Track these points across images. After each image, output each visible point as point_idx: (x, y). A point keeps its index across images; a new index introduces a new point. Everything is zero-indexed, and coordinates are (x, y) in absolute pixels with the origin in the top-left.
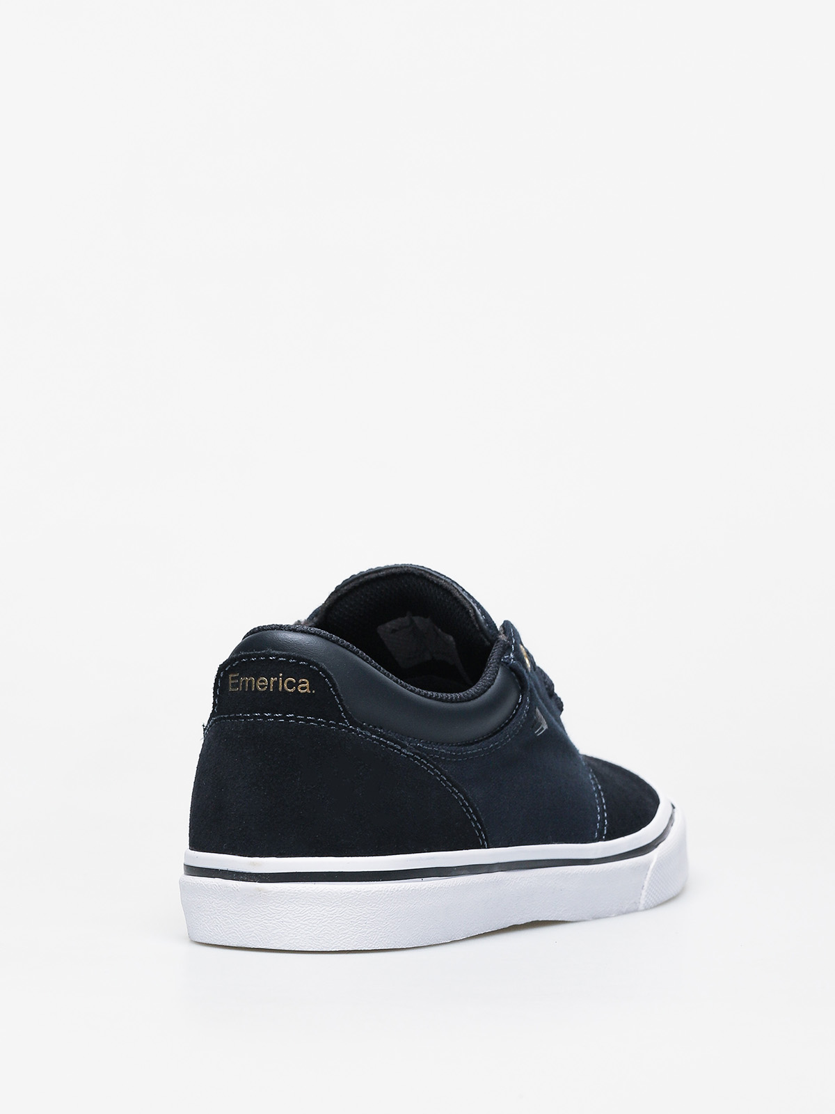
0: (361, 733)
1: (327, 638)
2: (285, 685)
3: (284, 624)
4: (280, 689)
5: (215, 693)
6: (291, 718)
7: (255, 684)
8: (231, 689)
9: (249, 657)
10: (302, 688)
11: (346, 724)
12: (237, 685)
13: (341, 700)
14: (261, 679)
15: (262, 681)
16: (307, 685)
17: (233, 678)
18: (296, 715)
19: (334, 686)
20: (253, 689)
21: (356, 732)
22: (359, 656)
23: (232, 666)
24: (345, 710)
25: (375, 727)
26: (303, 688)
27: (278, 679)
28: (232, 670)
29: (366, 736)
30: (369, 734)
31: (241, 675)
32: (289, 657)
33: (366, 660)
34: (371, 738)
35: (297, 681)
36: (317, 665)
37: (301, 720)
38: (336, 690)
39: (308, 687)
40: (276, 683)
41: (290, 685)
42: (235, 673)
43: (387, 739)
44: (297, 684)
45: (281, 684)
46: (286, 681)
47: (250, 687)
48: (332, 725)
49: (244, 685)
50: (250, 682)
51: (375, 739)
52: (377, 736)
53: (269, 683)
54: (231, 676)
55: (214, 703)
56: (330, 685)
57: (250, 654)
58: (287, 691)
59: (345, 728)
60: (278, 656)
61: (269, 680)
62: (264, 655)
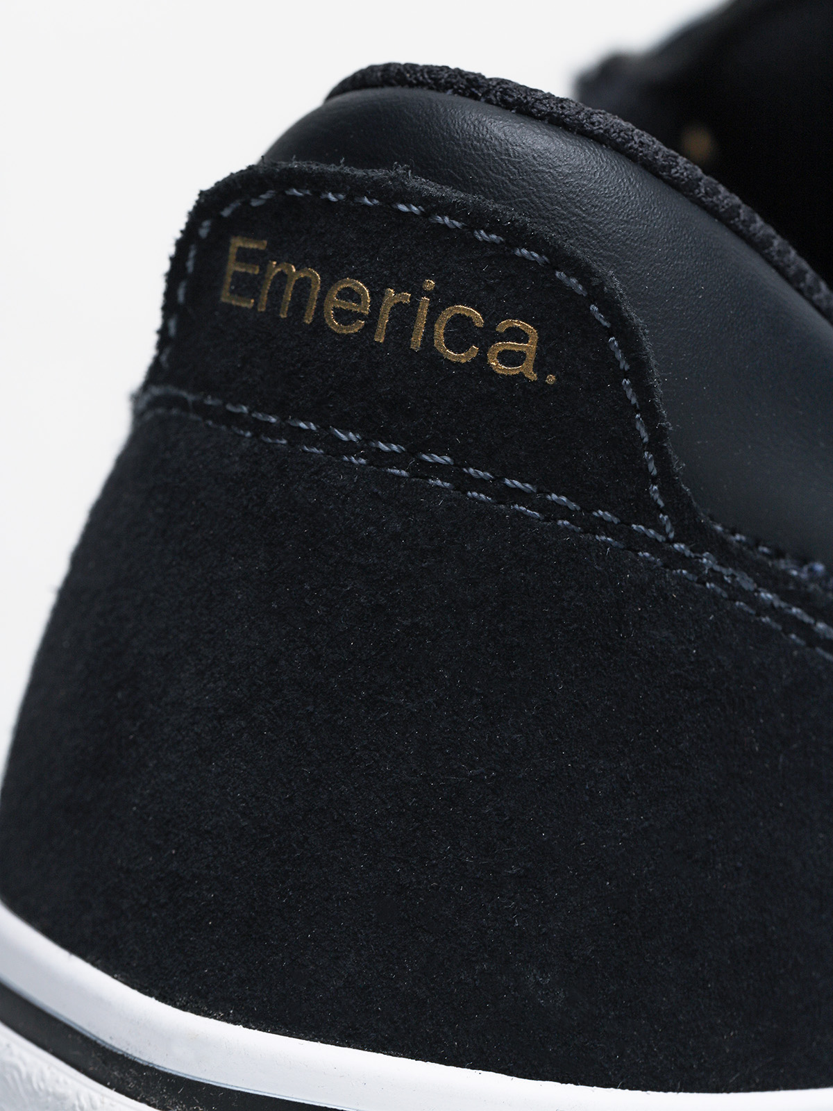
0: (717, 578)
1: (650, 167)
2: (440, 331)
3: (490, 70)
4: (416, 341)
5: (170, 295)
6: (438, 470)
7: (321, 300)
8: (226, 297)
9: (319, 183)
10: (506, 358)
11: (660, 529)
12: (247, 286)
13: (658, 436)
14: (348, 283)
15: (349, 294)
16: (530, 347)
17: (244, 256)
18: (459, 464)
19: (639, 371)
20: (308, 320)
21: (694, 567)
22: (769, 260)
23: (247, 203)
24: (667, 478)
25: (779, 554)
26: (509, 358)
27: (415, 304)
28: (246, 223)
29: (737, 592)
30: (748, 584)
31: (277, 250)
32: (477, 218)
33: (794, 280)
34: (752, 600)
35: (492, 318)
36: (583, 272)
37: (480, 484)
38: (644, 391)
39: (531, 357)
40: (404, 316)
41: (461, 333)
42: (256, 238)
43: (817, 614)
44: (488, 336)
45: (421, 324)
46: (447, 315)
47: (298, 306)
48: (604, 526)
49: (276, 293)
50: (304, 285)
51: (770, 609)
52: (785, 596)
53: (376, 307)
54: (237, 243)
55: (163, 332)
56: (624, 365)
57: (321, 175)
58: (440, 357)
59: (653, 545)
60: (433, 206)
61: (377, 296)
62: (375, 189)
